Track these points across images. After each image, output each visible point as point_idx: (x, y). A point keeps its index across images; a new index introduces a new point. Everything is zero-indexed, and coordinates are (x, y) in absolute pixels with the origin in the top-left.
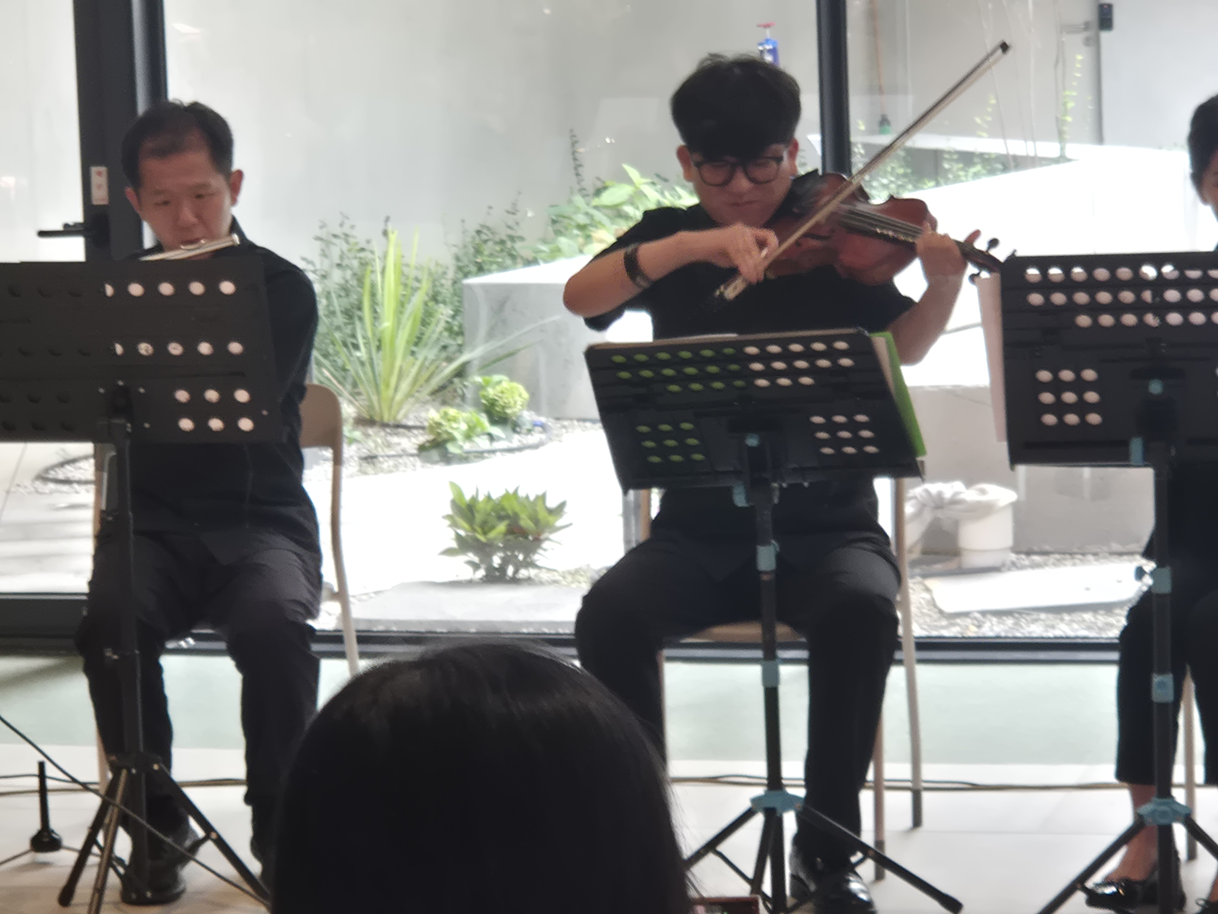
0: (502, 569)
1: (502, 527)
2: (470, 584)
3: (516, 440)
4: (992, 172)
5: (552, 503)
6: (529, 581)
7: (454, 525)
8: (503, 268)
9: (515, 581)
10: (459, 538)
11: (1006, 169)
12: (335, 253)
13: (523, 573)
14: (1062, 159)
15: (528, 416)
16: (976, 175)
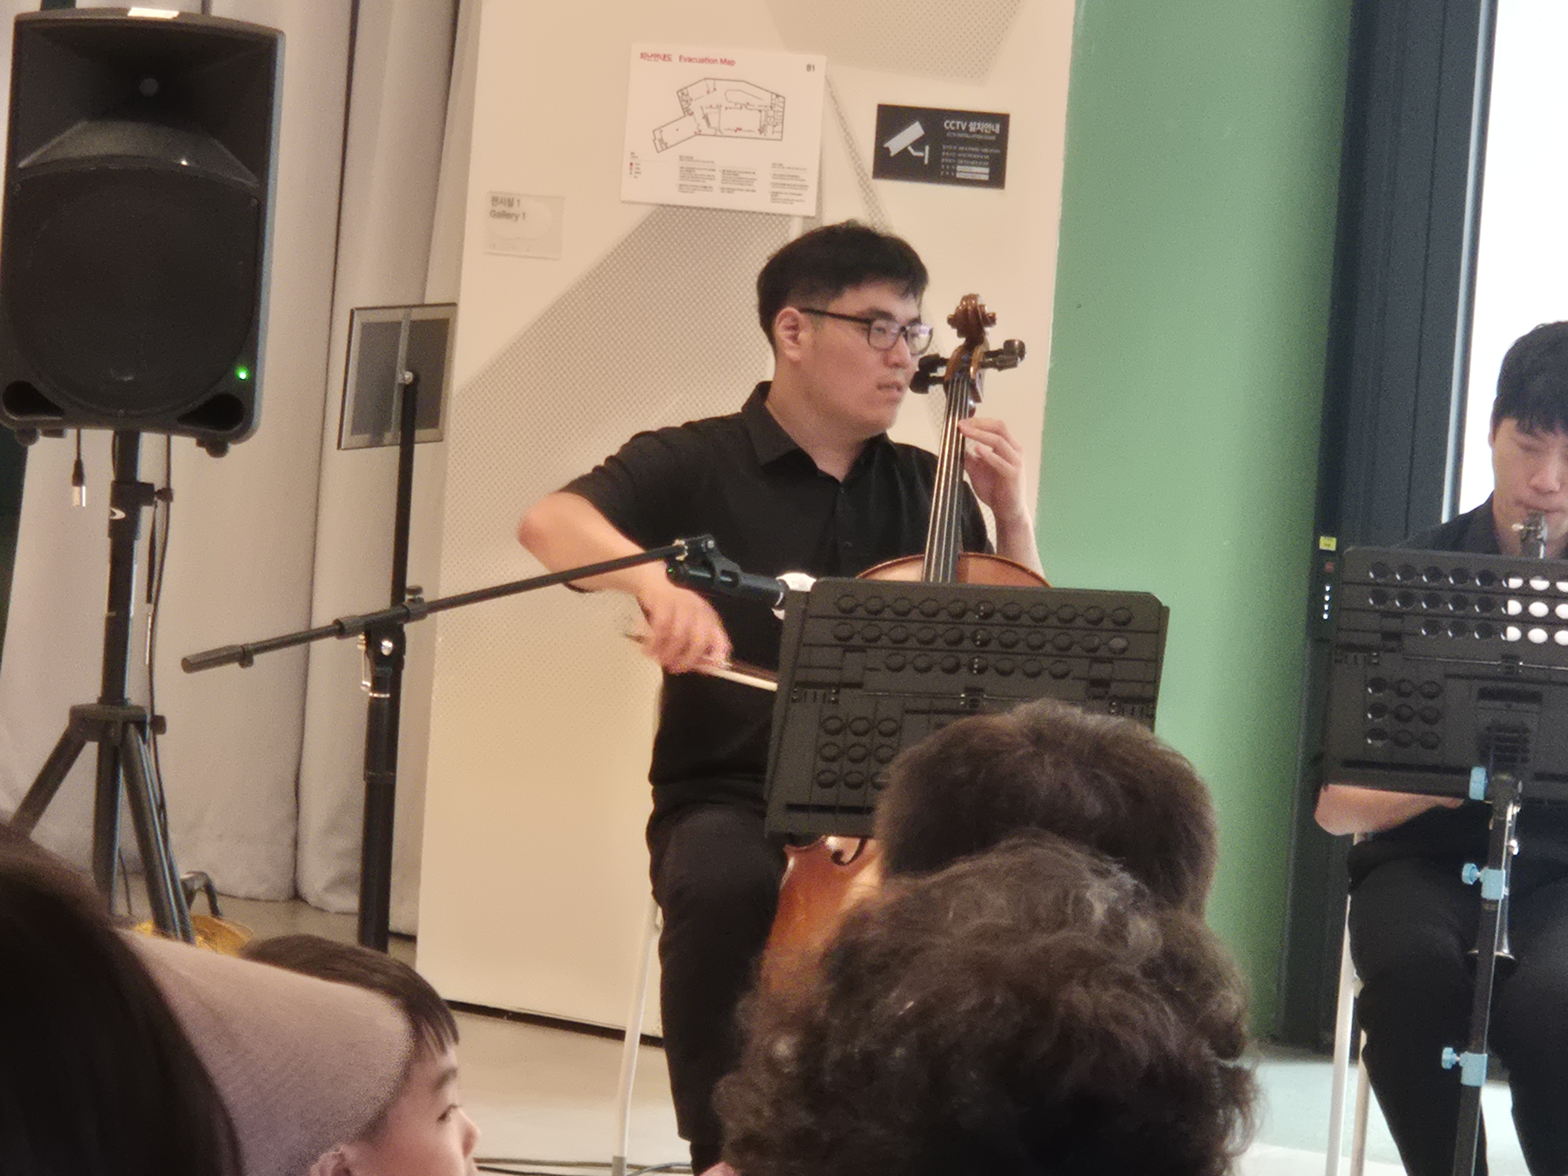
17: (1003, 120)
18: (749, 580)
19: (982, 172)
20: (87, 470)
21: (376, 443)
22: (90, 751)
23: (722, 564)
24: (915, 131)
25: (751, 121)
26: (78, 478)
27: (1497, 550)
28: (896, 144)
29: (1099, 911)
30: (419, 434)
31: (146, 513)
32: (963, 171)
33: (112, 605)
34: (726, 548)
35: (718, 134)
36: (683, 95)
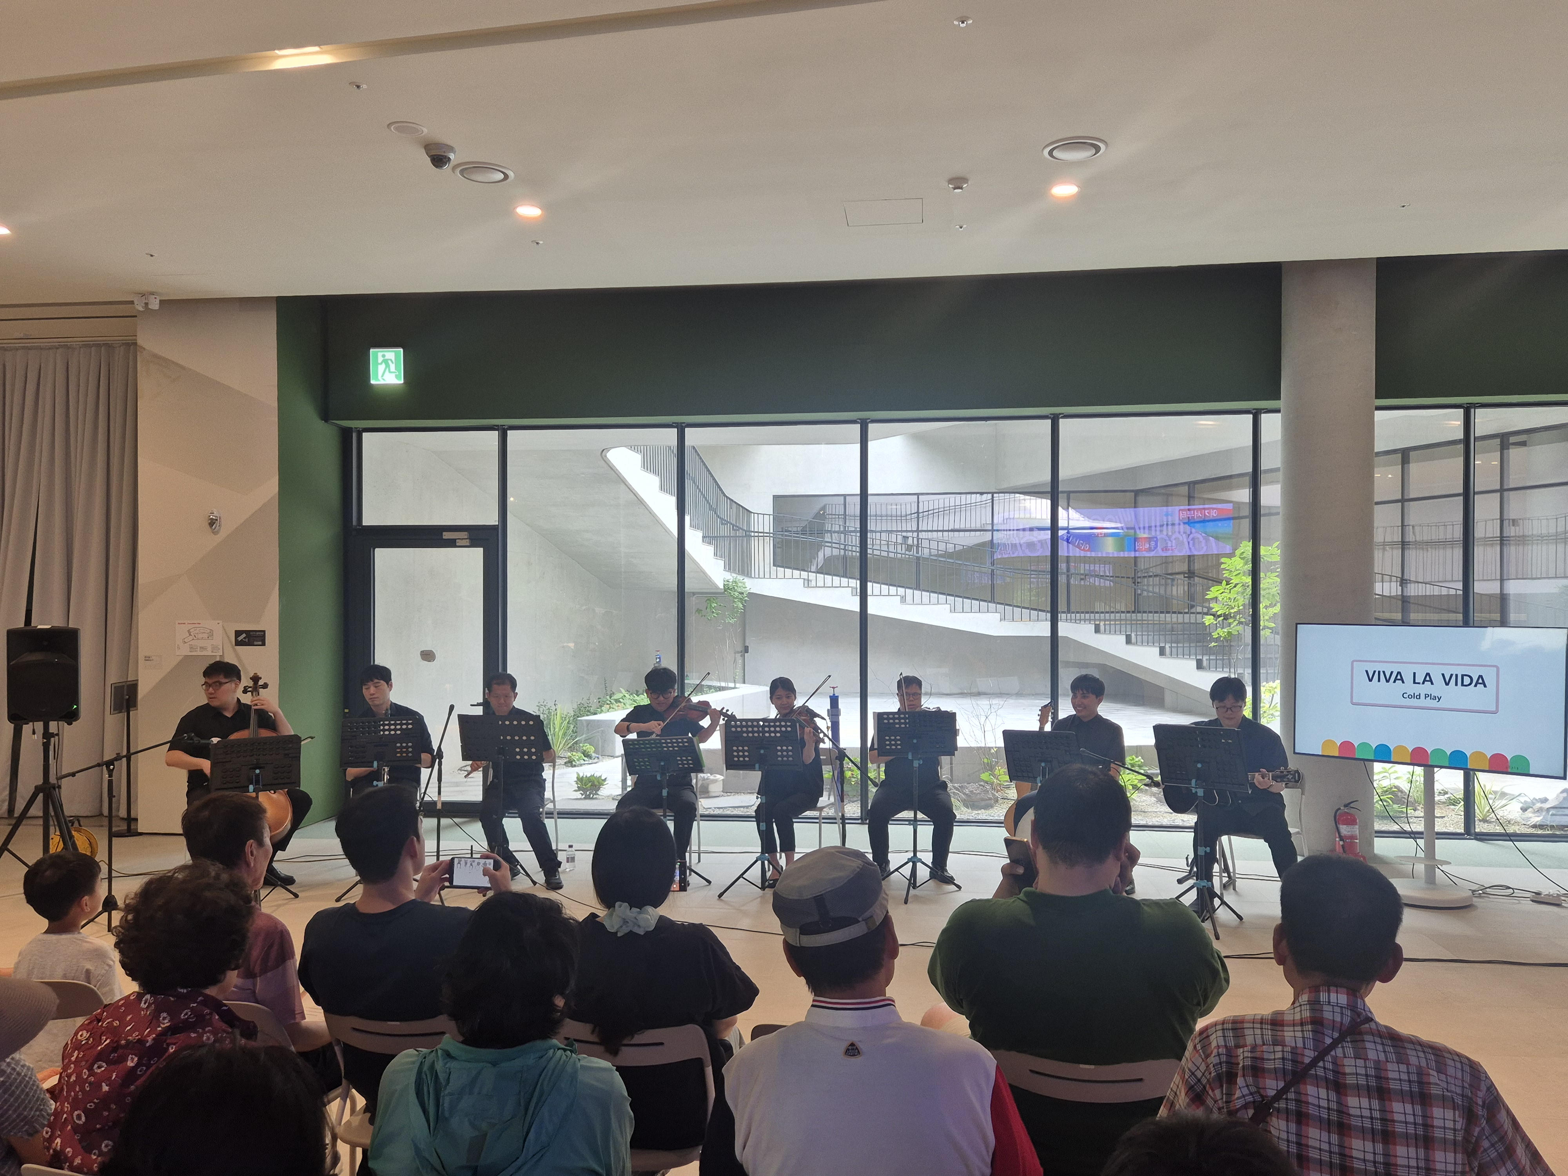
0: (589, 795)
1: (590, 784)
2: (580, 799)
3: (591, 761)
4: (716, 691)
5: (603, 778)
6: (596, 798)
7: (577, 784)
8: (587, 715)
9: (592, 798)
10: (578, 787)
11: (720, 690)
12: (541, 710)
13: (595, 796)
14: (735, 688)
15: (594, 755)
16: (712, 692)
17: (264, 631)
18: (203, 741)
19: (260, 643)
20: (36, 731)
21: (120, 712)
22: (41, 795)
23: (196, 739)
24: (244, 635)
25: (205, 636)
26: (34, 733)
27: (375, 716)
28: (240, 639)
29: (213, 874)
30: (131, 709)
31: (52, 739)
32: (256, 643)
33: (44, 761)
34: (197, 735)
35: (198, 639)
36: (189, 631)
